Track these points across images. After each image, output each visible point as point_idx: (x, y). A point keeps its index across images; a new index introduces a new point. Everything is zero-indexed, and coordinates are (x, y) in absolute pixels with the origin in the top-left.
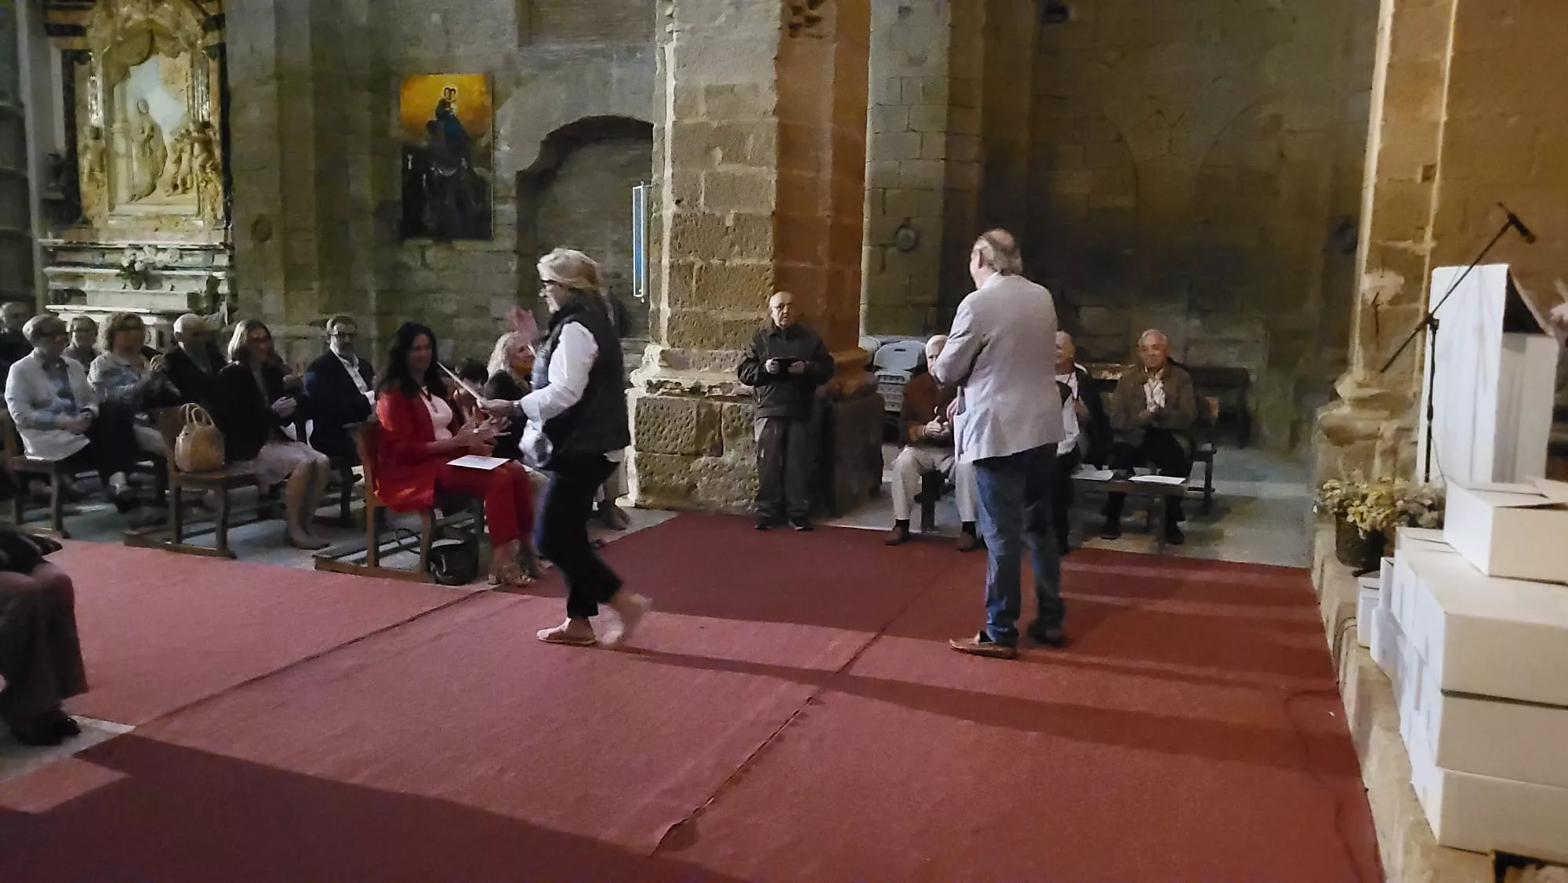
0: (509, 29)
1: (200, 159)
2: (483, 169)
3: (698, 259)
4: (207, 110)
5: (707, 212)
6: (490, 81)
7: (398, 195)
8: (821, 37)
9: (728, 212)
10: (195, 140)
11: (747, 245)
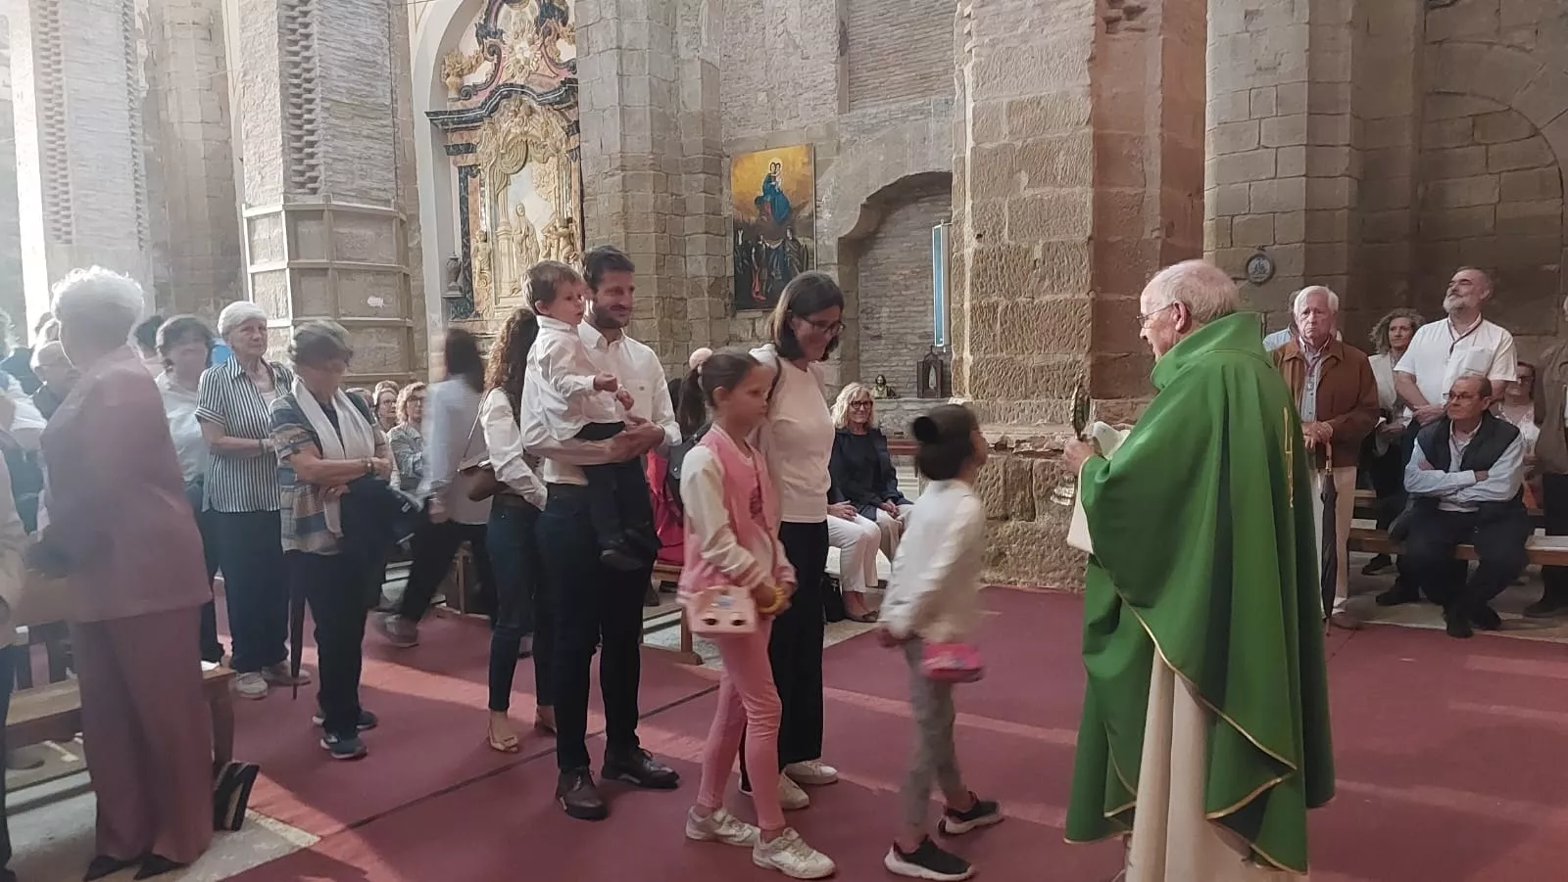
0: (830, 98)
1: (564, 252)
2: (806, 239)
3: (1002, 298)
4: (571, 209)
5: (1013, 243)
6: (812, 150)
7: (730, 272)
8: (1143, 30)
9: (1036, 242)
10: (561, 235)
11: (1059, 277)
